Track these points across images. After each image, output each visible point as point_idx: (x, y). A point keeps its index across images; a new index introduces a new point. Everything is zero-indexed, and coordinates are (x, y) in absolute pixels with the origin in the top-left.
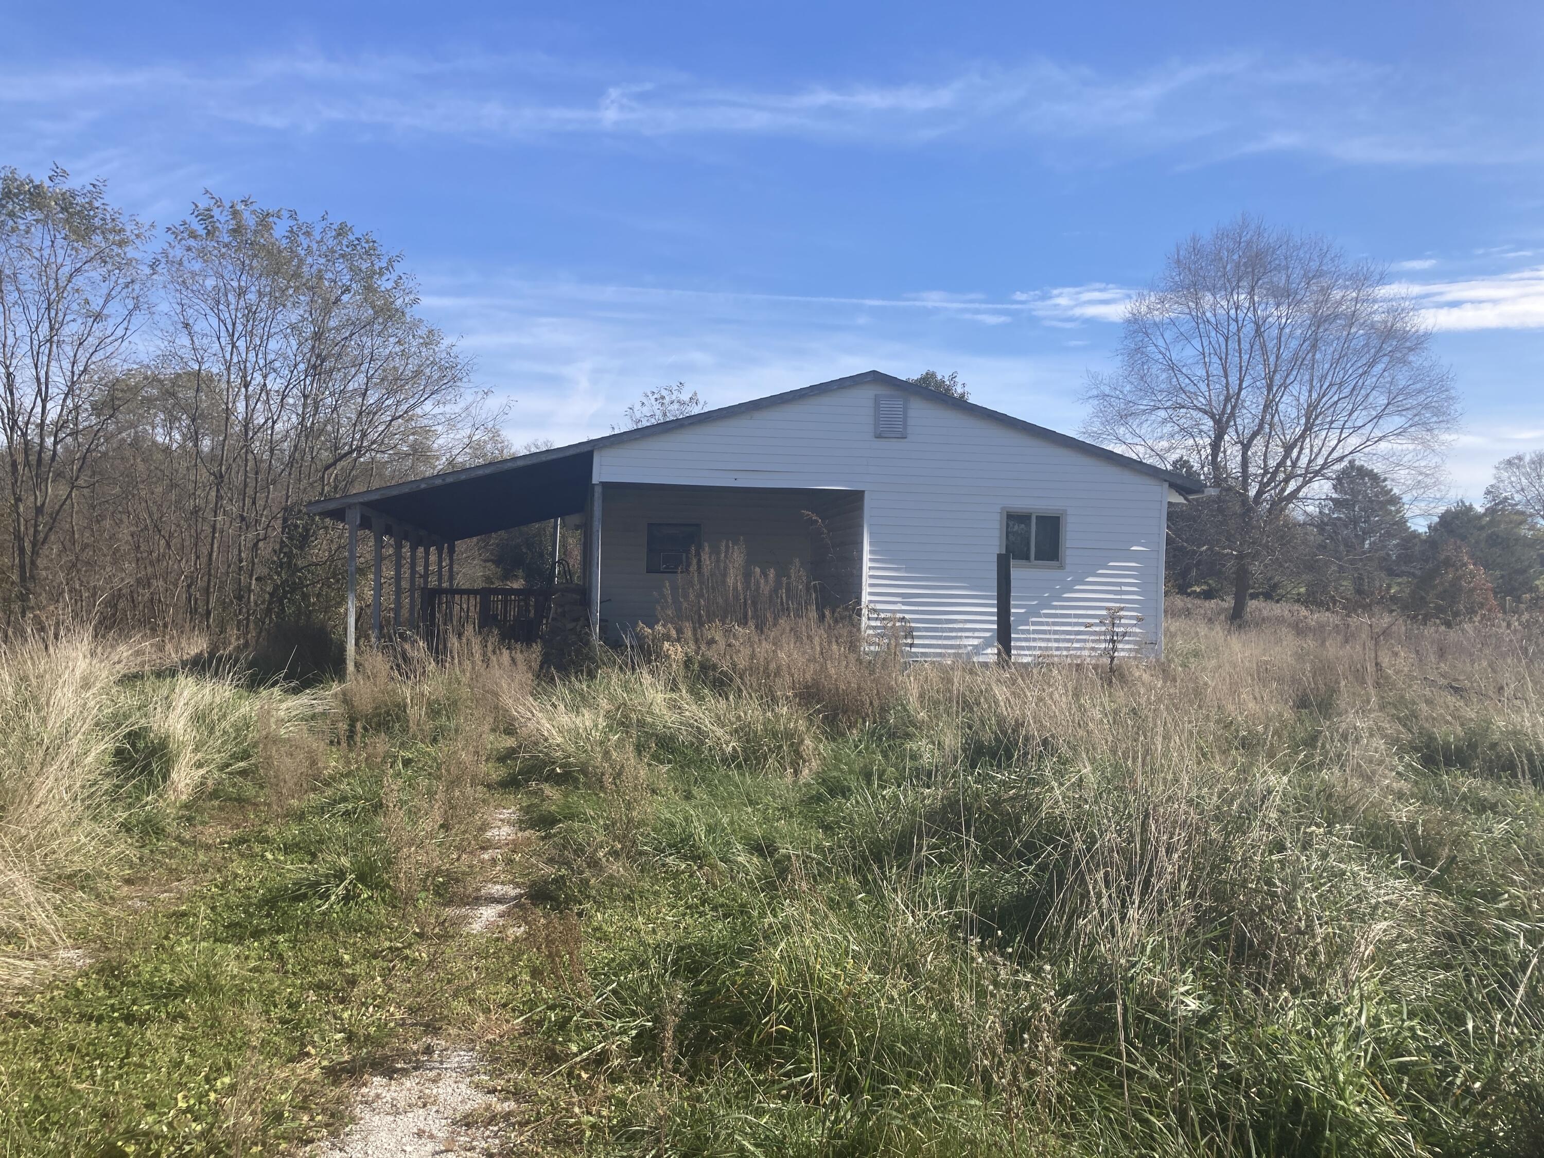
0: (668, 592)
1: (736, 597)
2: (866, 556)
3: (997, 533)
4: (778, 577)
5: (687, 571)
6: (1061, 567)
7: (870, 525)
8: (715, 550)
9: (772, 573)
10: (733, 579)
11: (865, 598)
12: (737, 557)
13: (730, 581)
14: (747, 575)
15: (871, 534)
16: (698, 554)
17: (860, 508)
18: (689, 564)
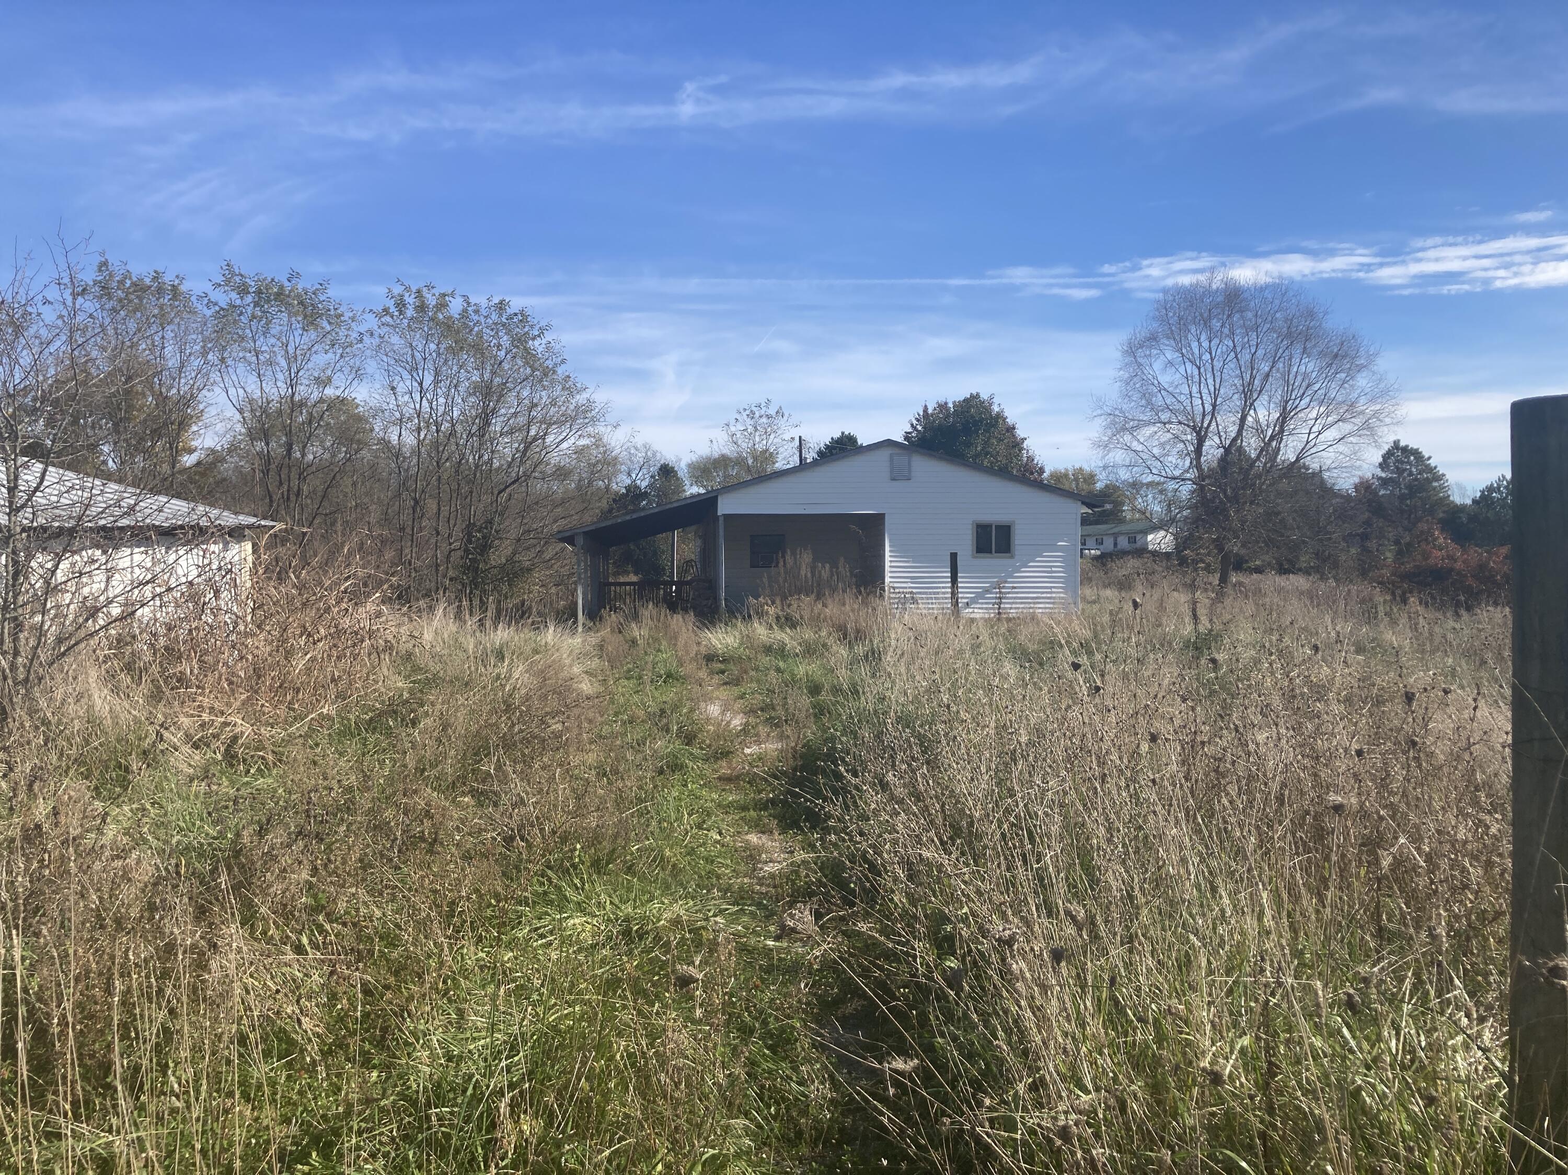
0: (765, 580)
1: (806, 581)
2: (887, 554)
3: (970, 537)
4: (831, 568)
5: (777, 566)
6: (1012, 557)
7: (890, 535)
8: (794, 554)
9: (827, 566)
10: (805, 571)
11: (887, 580)
12: (806, 558)
13: (803, 573)
14: (813, 569)
15: (890, 541)
16: (783, 556)
17: (883, 524)
18: (778, 563)
